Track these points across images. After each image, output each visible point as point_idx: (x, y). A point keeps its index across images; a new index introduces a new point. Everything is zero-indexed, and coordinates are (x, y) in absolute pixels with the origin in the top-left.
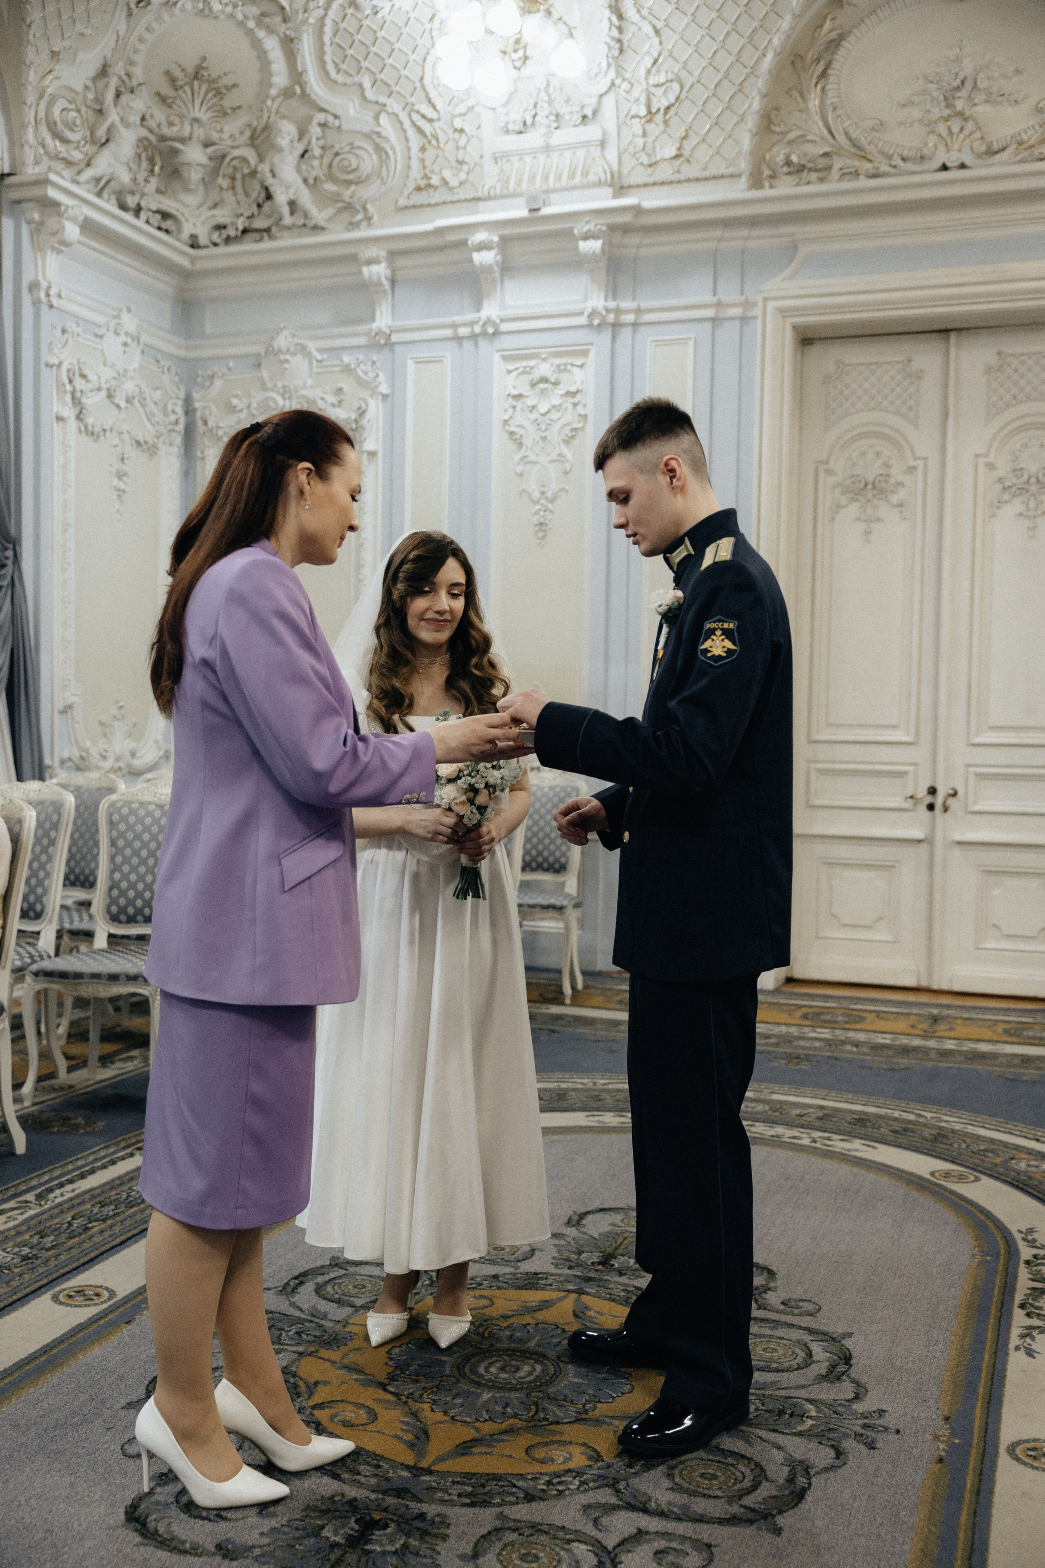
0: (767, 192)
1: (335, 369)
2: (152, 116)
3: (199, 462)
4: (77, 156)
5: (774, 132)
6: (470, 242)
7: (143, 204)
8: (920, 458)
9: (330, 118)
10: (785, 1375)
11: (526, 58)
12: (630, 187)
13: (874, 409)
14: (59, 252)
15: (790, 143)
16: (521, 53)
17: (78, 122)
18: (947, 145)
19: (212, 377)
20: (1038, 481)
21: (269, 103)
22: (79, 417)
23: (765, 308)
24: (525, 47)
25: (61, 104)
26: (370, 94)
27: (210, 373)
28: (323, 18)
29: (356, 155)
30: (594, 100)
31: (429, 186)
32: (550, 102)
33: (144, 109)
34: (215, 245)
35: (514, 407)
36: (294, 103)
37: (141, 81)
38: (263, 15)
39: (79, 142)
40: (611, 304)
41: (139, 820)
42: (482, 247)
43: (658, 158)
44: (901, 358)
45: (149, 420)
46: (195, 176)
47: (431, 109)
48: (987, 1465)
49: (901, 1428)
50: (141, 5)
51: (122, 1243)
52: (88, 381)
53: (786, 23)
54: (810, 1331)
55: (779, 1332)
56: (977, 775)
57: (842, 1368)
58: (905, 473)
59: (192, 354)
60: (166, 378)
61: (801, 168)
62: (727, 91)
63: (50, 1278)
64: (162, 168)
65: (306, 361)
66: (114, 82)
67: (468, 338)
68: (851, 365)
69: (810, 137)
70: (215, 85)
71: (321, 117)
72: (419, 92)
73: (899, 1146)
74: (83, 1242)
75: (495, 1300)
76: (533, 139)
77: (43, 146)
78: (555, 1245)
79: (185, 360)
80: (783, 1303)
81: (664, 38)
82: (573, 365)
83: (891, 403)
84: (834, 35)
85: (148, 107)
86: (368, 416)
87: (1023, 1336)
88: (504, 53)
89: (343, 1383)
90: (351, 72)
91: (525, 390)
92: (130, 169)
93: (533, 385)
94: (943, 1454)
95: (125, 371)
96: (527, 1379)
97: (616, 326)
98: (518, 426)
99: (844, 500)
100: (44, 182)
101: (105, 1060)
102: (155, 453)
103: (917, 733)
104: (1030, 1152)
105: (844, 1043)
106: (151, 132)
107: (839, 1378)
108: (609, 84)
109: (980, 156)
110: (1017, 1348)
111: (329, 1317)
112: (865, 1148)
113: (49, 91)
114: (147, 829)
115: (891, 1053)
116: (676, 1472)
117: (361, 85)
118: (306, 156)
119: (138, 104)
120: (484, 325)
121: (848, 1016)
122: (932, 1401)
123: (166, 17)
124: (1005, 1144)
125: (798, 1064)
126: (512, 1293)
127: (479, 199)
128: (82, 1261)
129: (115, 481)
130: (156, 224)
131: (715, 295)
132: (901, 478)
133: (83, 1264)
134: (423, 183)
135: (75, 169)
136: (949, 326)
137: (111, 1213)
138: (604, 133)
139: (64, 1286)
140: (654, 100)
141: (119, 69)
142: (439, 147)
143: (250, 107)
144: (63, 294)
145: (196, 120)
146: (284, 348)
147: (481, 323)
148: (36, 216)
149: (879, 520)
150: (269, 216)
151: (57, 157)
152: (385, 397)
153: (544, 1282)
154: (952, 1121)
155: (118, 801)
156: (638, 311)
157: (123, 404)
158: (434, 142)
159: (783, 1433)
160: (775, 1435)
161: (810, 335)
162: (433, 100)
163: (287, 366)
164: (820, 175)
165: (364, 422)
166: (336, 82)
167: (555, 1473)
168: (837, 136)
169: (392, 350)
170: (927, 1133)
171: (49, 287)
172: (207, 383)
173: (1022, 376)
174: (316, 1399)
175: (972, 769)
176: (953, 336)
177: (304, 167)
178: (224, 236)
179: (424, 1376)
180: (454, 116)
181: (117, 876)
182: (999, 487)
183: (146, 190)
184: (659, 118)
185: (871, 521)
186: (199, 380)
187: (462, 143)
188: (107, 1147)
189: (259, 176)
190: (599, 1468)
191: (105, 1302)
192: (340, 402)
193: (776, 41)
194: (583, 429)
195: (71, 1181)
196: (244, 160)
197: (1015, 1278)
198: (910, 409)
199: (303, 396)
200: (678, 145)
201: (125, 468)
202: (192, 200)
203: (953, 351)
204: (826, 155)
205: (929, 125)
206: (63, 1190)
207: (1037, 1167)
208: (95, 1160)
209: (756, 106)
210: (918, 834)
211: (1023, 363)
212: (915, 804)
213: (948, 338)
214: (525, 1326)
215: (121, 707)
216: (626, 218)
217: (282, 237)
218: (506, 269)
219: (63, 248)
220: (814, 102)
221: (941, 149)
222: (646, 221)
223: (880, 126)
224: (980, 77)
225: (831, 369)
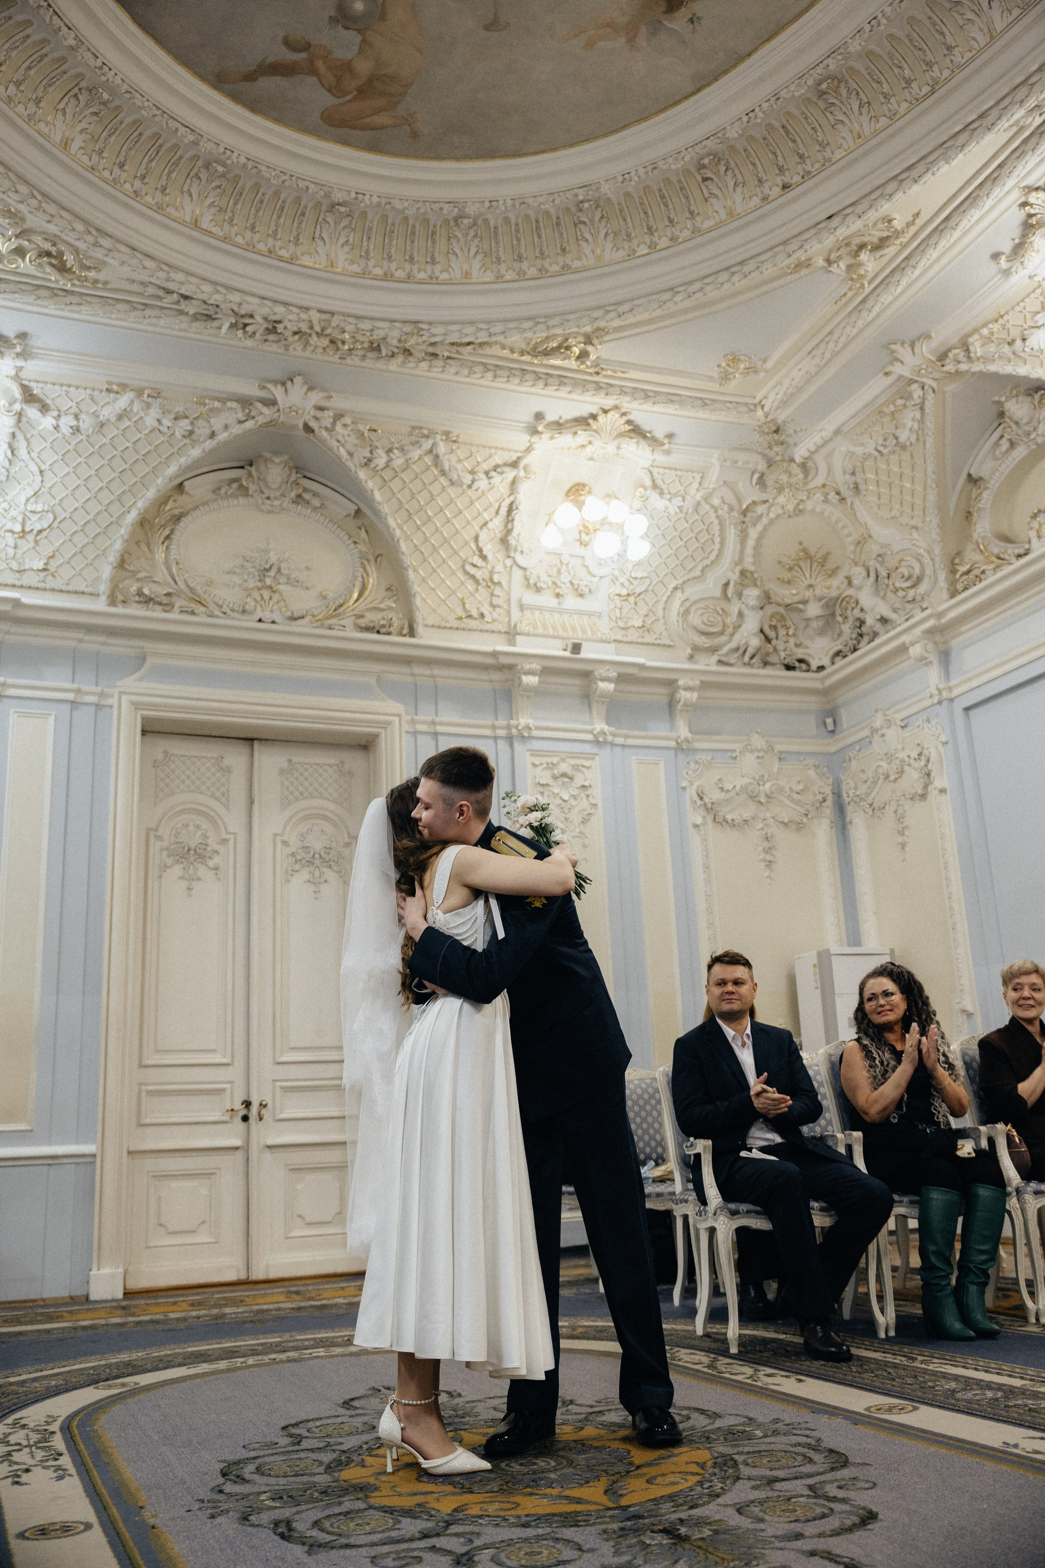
0: (122, 611)
5: (127, 569)
8: (231, 834)
13: (193, 791)
15: (138, 580)
18: (261, 606)
20: (321, 857)
23: (120, 699)
43: (27, 567)
44: (216, 756)
53: (150, 493)
56: (282, 1088)
58: (219, 843)
61: (149, 600)
62: (93, 530)
68: (175, 755)
69: (156, 579)
81: (45, 479)
83: (208, 789)
84: (176, 512)
99: (169, 861)
103: (233, 1056)
109: (285, 618)
131: (73, 681)
132: (216, 847)
136: (255, 736)
140: (28, 523)
149: (199, 879)
161: (151, 727)
164: (164, 607)
168: (178, 583)
173: (306, 779)
175: (278, 1084)
176: (256, 744)
182: (292, 859)
184: (31, 537)
185: (192, 880)
193: (140, 504)
198: (223, 795)
200: (44, 561)
203: (256, 754)
204: (168, 594)
205: (247, 590)
209: (118, 546)
210: (237, 1142)
211: (306, 770)
212: (232, 1117)
213: (252, 745)
216: (6, 608)
220: (160, 555)
221: (259, 608)
222: (22, 613)
223: (210, 583)
224: (283, 566)
225: (160, 757)
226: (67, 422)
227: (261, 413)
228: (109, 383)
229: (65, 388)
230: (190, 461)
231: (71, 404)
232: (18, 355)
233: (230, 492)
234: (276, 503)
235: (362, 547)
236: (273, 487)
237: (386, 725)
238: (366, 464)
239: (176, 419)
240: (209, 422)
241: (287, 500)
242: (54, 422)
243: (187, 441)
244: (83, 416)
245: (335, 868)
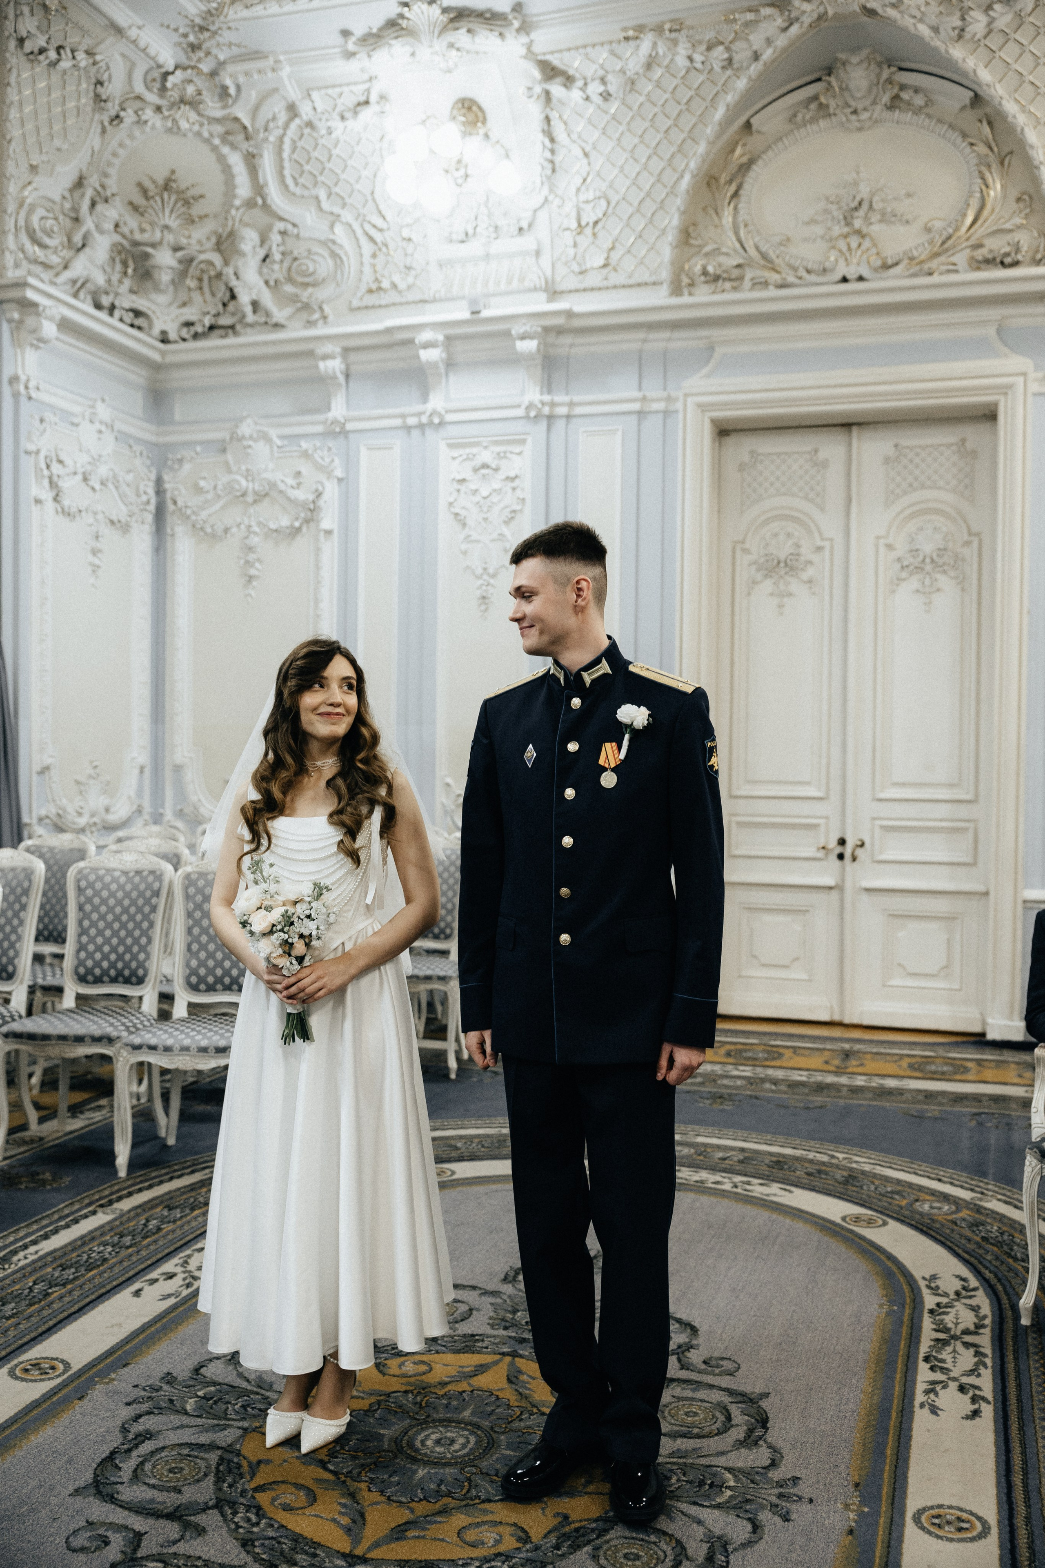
0: (686, 299)
1: (296, 454)
2: (125, 224)
3: (169, 538)
4: (55, 260)
5: (691, 245)
6: (417, 341)
7: (117, 303)
8: (827, 539)
9: (289, 227)
10: (705, 1442)
11: (467, 176)
12: (562, 292)
13: (784, 494)
14: (37, 348)
15: (707, 255)
16: (462, 172)
17: (56, 229)
18: (846, 260)
19: (181, 461)
20: (933, 561)
21: (233, 212)
22: (56, 499)
23: (685, 403)
24: (466, 166)
25: (40, 212)
26: (325, 205)
27: (179, 456)
28: (281, 139)
29: (314, 261)
30: (529, 214)
31: (380, 289)
32: (490, 215)
33: (117, 217)
34: (184, 340)
35: (458, 491)
36: (257, 212)
37: (115, 190)
38: (228, 133)
39: (56, 248)
40: (547, 398)
41: (106, 887)
42: (427, 345)
43: (588, 266)
44: (809, 448)
45: (123, 502)
46: (165, 277)
47: (381, 220)
48: (895, 1535)
49: (813, 1496)
50: (115, 123)
51: (80, 1309)
52: (64, 466)
53: (702, 148)
54: (730, 1392)
55: (702, 1394)
56: (882, 827)
57: (759, 1432)
58: (814, 552)
59: (161, 440)
60: (138, 462)
61: (717, 278)
62: (650, 207)
63: (8, 1350)
64: (135, 270)
65: (268, 447)
66: (89, 193)
67: (416, 427)
68: (763, 454)
69: (724, 250)
70: (183, 196)
71: (281, 226)
72: (370, 204)
73: (813, 1189)
74: (43, 1309)
75: (433, 1365)
76: (474, 248)
77: (23, 251)
78: (492, 1304)
79: (156, 445)
80: (705, 1362)
81: (591, 160)
82: (511, 453)
83: (801, 489)
84: (744, 159)
85: (120, 215)
86: (325, 497)
87: (927, 1392)
88: (447, 171)
89: (285, 1461)
90: (308, 184)
91: (468, 474)
92: (105, 271)
93: (476, 470)
94: (853, 1524)
95: (100, 456)
96: (461, 1453)
97: (551, 418)
98: (463, 508)
99: (759, 576)
100: (23, 285)
101: (75, 1110)
102: (128, 531)
103: (828, 790)
104: (933, 1193)
105: (763, 1080)
106: (124, 236)
107: (756, 1443)
108: (542, 200)
109: (876, 270)
110: (922, 1406)
111: (275, 1387)
112: (783, 1193)
113: (28, 201)
114: (112, 895)
115: (806, 1090)
116: (601, 1553)
117: (317, 198)
118: (268, 260)
119: (111, 213)
120: (431, 415)
121: (768, 1052)
122: (843, 1466)
123: (137, 133)
124: (910, 1185)
125: (721, 1103)
126: (450, 1358)
127: (425, 301)
128: (40, 1330)
129: (90, 558)
130: (129, 321)
131: (640, 389)
132: (810, 557)
133: (41, 1335)
134: (374, 286)
135: (51, 273)
136: (852, 421)
137: (71, 1277)
138: (539, 244)
139: (23, 1358)
140: (584, 215)
141: (93, 181)
142: (388, 254)
143: (216, 216)
144: (41, 387)
145: (166, 227)
146: (247, 435)
147: (428, 414)
148: (16, 316)
149: (790, 595)
150: (233, 314)
151: (35, 261)
152: (340, 480)
153: (480, 1344)
154: (863, 1162)
155: (86, 868)
156: (571, 404)
157: (97, 486)
158: (384, 249)
159: (703, 1506)
160: (696, 1508)
161: (727, 428)
162: (384, 212)
163: (249, 451)
164: (735, 284)
165: (321, 503)
166: (294, 195)
167: (485, 1558)
168: (748, 249)
169: (346, 437)
170: (839, 1175)
171: (28, 381)
172: (176, 466)
173: (917, 466)
174: (258, 1481)
175: (877, 822)
176: (855, 429)
177: (265, 270)
178: (192, 332)
179: (363, 1451)
180: (402, 227)
181: (84, 939)
182: (898, 566)
183: (120, 291)
184: (588, 231)
185: (783, 596)
186: (170, 463)
187: (410, 249)
188: (72, 1204)
189: (224, 278)
190: (527, 1551)
191: (59, 1376)
192: (299, 484)
193: (692, 165)
194: (521, 511)
195: (34, 1242)
196: (211, 263)
197: (920, 1329)
198: (818, 495)
199: (265, 479)
200: (606, 255)
201: (99, 545)
202: (162, 299)
203: (855, 444)
204: (738, 266)
205: (831, 240)
206: (27, 1252)
207: (939, 1208)
208: (61, 1218)
209: (675, 222)
210: (829, 880)
211: (917, 455)
212: (827, 854)
213: (850, 431)
214: (461, 1393)
215: (96, 767)
216: (560, 321)
217: (246, 333)
218: (450, 364)
219: (41, 345)
220: (727, 219)
221: (842, 262)
222: (577, 323)
223: (787, 241)
224: (875, 199)
225: (746, 458)
226: (595, 88)
227: (804, 12)
228: (625, 29)
229: (581, 51)
230: (737, 97)
231: (595, 67)
232: (518, 31)
233: (808, 117)
234: (865, 116)
235: (982, 149)
236: (858, 95)
237: (1006, 389)
238: (960, 37)
239: (709, 49)
240: (747, 40)
241: (878, 108)
242: (581, 93)
243: (729, 72)
244: (610, 78)
245: (952, 574)
